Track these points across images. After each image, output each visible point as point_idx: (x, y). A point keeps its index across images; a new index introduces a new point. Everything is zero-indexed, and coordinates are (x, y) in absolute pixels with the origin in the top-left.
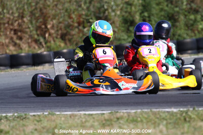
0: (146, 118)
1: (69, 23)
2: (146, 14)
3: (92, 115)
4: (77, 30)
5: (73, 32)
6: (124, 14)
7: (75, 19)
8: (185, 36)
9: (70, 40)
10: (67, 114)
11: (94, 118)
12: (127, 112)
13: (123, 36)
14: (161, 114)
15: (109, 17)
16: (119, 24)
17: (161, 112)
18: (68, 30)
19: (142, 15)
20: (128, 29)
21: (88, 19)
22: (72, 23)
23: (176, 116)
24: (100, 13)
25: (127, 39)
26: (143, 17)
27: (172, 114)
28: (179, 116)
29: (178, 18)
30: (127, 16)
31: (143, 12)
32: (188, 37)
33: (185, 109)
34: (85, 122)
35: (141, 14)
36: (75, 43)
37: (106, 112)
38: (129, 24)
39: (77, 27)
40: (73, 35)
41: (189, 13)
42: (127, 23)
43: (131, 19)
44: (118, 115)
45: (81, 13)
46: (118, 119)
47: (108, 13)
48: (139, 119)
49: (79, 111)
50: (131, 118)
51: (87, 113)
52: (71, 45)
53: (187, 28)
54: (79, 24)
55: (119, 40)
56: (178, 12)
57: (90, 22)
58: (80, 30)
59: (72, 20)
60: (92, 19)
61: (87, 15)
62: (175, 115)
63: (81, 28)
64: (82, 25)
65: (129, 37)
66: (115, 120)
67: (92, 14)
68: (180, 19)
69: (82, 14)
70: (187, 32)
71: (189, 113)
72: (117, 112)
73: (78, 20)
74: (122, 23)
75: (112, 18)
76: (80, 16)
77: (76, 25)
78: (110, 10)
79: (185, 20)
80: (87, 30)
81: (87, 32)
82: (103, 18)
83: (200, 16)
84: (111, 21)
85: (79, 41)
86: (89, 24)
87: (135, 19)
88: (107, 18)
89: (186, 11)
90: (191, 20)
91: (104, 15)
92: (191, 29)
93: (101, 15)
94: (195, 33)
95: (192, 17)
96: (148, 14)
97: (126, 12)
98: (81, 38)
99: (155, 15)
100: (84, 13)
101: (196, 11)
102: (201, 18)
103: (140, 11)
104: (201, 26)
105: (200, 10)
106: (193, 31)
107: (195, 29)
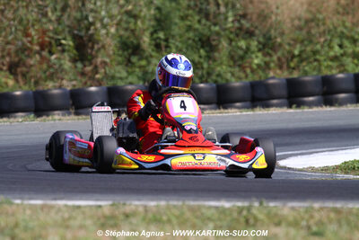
0: (177, 217)
1: (23, 44)
2: (161, 35)
3: (79, 207)
4: (38, 57)
5: (32, 62)
6: (122, 32)
7: (36, 37)
8: (229, 76)
9: (24, 75)
10: (35, 206)
11: (84, 213)
12: (142, 205)
13: (119, 72)
14: (204, 211)
15: (96, 37)
16: (113, 50)
17: (204, 206)
18: (23, 57)
19: (155, 36)
20: (129, 61)
21: (59, 40)
22: (29, 45)
23: (231, 214)
24: (80, 31)
25: (127, 78)
26: (155, 40)
27: (222, 211)
28: (235, 215)
29: (217, 45)
30: (128, 38)
31: (155, 31)
32: (233, 80)
33: (246, 204)
34: (70, 218)
35: (152, 34)
36: (33, 80)
37: (105, 203)
38: (130, 51)
39: (38, 53)
40: (31, 66)
41: (237, 35)
42: (127, 50)
43: (135, 42)
44: (128, 209)
45: (46, 26)
46: (127, 216)
47: (96, 29)
48: (165, 218)
49: (55, 199)
50: (150, 215)
51: (70, 203)
52: (25, 84)
53: (232, 63)
54: (42, 46)
55: (113, 78)
56: (218, 34)
57: (61, 44)
58: (42, 57)
59: (29, 39)
60: (65, 39)
61: (56, 32)
62: (228, 212)
63: (45, 53)
64: (47, 50)
65: (129, 73)
66: (122, 217)
67: (67, 29)
68: (220, 46)
69: (49, 30)
70: (232, 70)
71: (254, 211)
72: (124, 204)
73: (40, 40)
74: (118, 50)
75: (102, 38)
76: (44, 32)
77: (37, 48)
78: (98, 25)
79: (230, 48)
80: (56, 58)
81: (56, 61)
82: (85, 39)
83: (256, 43)
84: (100, 44)
85: (40, 78)
86: (59, 48)
87: (141, 42)
88: (92, 40)
89: (231, 32)
90: (240, 48)
91: (87, 32)
92: (239, 66)
93: (83, 33)
94: (245, 72)
95: (243, 44)
96: (165, 35)
97: (126, 29)
98: (45, 72)
99: (177, 37)
100: (51, 28)
101: (250, 34)
102: (257, 46)
103: (151, 29)
104: (257, 60)
105: (257, 32)
106: (242, 68)
107: (247, 65)
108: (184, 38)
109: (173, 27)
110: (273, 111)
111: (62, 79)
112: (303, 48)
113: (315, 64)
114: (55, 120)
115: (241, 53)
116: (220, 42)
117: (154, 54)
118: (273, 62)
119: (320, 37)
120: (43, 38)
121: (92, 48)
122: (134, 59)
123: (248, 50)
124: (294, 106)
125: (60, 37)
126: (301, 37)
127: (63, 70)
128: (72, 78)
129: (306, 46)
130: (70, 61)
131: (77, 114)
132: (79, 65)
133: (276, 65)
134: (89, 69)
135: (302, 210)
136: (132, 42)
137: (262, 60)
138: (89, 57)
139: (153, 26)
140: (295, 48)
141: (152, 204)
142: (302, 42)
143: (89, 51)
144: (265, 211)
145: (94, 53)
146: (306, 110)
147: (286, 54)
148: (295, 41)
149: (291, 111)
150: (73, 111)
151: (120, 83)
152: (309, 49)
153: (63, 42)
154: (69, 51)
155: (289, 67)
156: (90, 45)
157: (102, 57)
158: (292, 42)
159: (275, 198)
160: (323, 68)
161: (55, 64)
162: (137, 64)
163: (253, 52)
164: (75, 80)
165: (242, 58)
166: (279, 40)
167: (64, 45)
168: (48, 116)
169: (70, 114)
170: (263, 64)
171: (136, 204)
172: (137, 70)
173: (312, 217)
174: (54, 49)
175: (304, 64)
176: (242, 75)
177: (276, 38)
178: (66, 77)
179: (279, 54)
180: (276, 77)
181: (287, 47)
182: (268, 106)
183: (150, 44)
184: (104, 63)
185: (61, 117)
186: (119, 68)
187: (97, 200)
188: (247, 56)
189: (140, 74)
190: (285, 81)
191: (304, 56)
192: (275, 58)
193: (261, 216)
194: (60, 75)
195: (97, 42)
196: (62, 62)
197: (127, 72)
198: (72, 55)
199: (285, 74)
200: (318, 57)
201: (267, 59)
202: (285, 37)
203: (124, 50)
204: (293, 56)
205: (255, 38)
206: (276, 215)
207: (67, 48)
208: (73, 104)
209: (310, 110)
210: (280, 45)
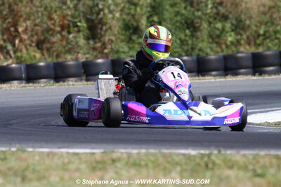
0: (153, 162)
1: (48, 26)
2: (155, 19)
3: (78, 154)
4: (59, 36)
5: (54, 39)
6: (125, 17)
7: (58, 21)
8: (208, 51)
9: (48, 50)
10: (43, 152)
11: (80, 159)
12: (126, 153)
13: (122, 48)
14: (174, 157)
15: (105, 20)
16: (118, 31)
17: (174, 154)
18: (47, 35)
19: (151, 19)
20: (131, 39)
21: (76, 22)
22: (52, 27)
23: (195, 160)
24: (92, 15)
25: (128, 52)
26: (150, 22)
27: (188, 157)
28: (198, 160)
29: (199, 26)
30: (130, 21)
31: (151, 16)
32: (212, 53)
33: (207, 152)
34: (69, 162)
35: (148, 18)
36: (55, 54)
37: (98, 151)
38: (131, 31)
39: (60, 32)
40: (54, 43)
41: (215, 19)
42: (129, 30)
43: (135, 24)
44: (115, 156)
45: (65, 12)
46: (114, 161)
47: (104, 14)
48: (143, 163)
49: (60, 148)
50: (132, 161)
51: (71, 151)
52: (49, 56)
53: (210, 40)
54: (63, 27)
55: (118, 52)
56: (200, 18)
57: (77, 26)
58: (62, 36)
59: (53, 22)
60: (80, 22)
61: (73, 17)
62: (192, 158)
63: (64, 33)
64: (66, 30)
65: (130, 49)
66: (110, 162)
67: (82, 15)
68: (202, 27)
69: (67, 15)
70: (211, 46)
71: (213, 158)
72: (113, 152)
73: (61, 23)
74: (122, 30)
75: (109, 21)
76: (64, 17)
77: (58, 29)
78: (106, 11)
79: (209, 29)
80: (73, 37)
81: (72, 39)
82: (96, 22)
83: (229, 25)
84: (108, 26)
85: (61, 52)
86: (76, 29)
87: (140, 24)
88: (101, 22)
89: (210, 17)
90: (218, 29)
91: (97, 16)
92: (217, 43)
93: (94, 17)
94: (221, 48)
95: (219, 25)
96: (159, 18)
97: (128, 14)
98: (64, 47)
99: (168, 21)
100: (69, 13)
101: (225, 18)
102: (231, 27)
103: (148, 14)
104: (231, 38)
105: (231, 16)
106: (219, 44)
107: (223, 42)
108: (174, 21)
109: (165, 12)
110: (240, 78)
111: (78, 53)
112: (267, 29)
113: (276, 41)
114: (69, 85)
115: (218, 32)
116: (201, 24)
118: (243, 39)
119: (280, 20)
120: (63, 21)
121: (101, 29)
122: (134, 37)
123: (223, 30)
124: (257, 74)
125: (76, 20)
126: (265, 20)
127: (79, 46)
128: (86, 51)
129: (269, 27)
130: (84, 39)
131: (87, 80)
132: (91, 42)
133: (245, 41)
134: (99, 45)
135: (251, 157)
136: (132, 25)
137: (234, 38)
138: (99, 36)
139: (149, 12)
140: (260, 29)
141: (135, 151)
142: (266, 24)
143: (99, 31)
144: (222, 158)
145: (103, 33)
146: (266, 77)
147: (253, 34)
148: (261, 23)
149: (255, 78)
150: (84, 78)
151: (123, 56)
152: (271, 29)
153: (79, 24)
154: (83, 31)
155: (255, 44)
156: (100, 26)
157: (109, 36)
158: (258, 24)
159: (231, 147)
161: (72, 41)
162: (137, 41)
163: (227, 32)
164: (88, 53)
165: (219, 36)
166: (248, 22)
167: (80, 27)
168: (64, 81)
169: (81, 80)
170: (235, 41)
171: (122, 151)
172: (137, 46)
173: (258, 162)
174: (72, 29)
175: (268, 41)
176: (219, 50)
177: (245, 20)
178: (82, 51)
179: (248, 33)
180: (245, 51)
181: (254, 28)
182: (236, 74)
183: (146, 26)
184: (111, 41)
185: (74, 83)
186: (123, 44)
187: (92, 148)
188: (223, 35)
190: (250, 55)
191: (267, 35)
192: (245, 37)
193: (218, 161)
194: (76, 50)
195: (105, 24)
196: (78, 39)
197: (129, 47)
198: (86, 34)
199: (253, 49)
200: (278, 36)
201: (239, 37)
202: (253, 20)
203: (126, 31)
204: (259, 35)
205: (229, 21)
206: (230, 160)
207: (82, 29)
208: (84, 73)
210: (249, 26)
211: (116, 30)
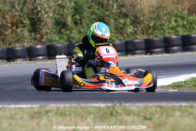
0: (74, 112)
1: (3, 23)
2: (78, 17)
4: (10, 30)
5: (7, 33)
6: (56, 16)
7: (9, 20)
8: (115, 39)
9: (3, 40)
11: (23, 111)
12: (56, 107)
13: (55, 38)
15: (42, 19)
16: (52, 26)
18: (2, 30)
19: (74, 17)
20: (60, 31)
21: (22, 21)
22: (5, 24)
24: (33, 15)
25: (59, 41)
26: (74, 19)
28: (106, 110)
29: (108, 22)
30: (59, 19)
31: (74, 15)
32: (117, 40)
35: (72, 16)
38: (61, 26)
40: (7, 35)
41: (119, 17)
42: (59, 26)
43: (63, 21)
45: (14, 13)
47: (42, 14)
50: (59, 111)
53: (116, 32)
54: (13, 24)
55: (51, 41)
56: (108, 16)
57: (23, 23)
58: (12, 29)
59: (6, 20)
60: (25, 20)
61: (20, 16)
63: (14, 28)
64: (15, 26)
65: (60, 38)
67: (26, 15)
68: (110, 23)
69: (16, 15)
70: (117, 35)
72: (47, 106)
73: (12, 21)
74: (54, 25)
75: (45, 19)
76: (14, 17)
77: (9, 25)
78: (43, 12)
79: (115, 24)
80: (20, 31)
81: (20, 32)
82: (36, 20)
83: (129, 21)
84: (44, 23)
85: (12, 41)
86: (22, 25)
87: (67, 21)
88: (40, 20)
89: (116, 15)
90: (121, 23)
91: (37, 16)
92: (121, 33)
93: (35, 17)
94: (124, 36)
95: (122, 21)
96: (80, 17)
97: (58, 14)
98: (14, 38)
99: (86, 18)
100: (17, 14)
101: (126, 16)
102: (130, 22)
103: (72, 14)
104: (130, 30)
105: (130, 14)
107: (125, 32)
108: (90, 18)
109: (84, 12)
110: (137, 57)
111: (24, 42)
112: (155, 23)
113: (162, 31)
114: (17, 64)
115: (121, 26)
116: (109, 20)
117: (74, 27)
118: (139, 30)
119: (164, 16)
120: (13, 19)
121: (40, 25)
122: (63, 30)
123: (125, 24)
124: (148, 54)
125: (22, 19)
126: (154, 17)
127: (24, 37)
128: (30, 41)
129: (157, 21)
130: (28, 32)
131: (30, 60)
132: (33, 34)
133: (141, 32)
134: (38, 36)
135: (142, 107)
136: (62, 21)
137: (133, 30)
138: (38, 30)
139: (73, 12)
140: (151, 23)
142: (155, 19)
143: (38, 26)
144: (123, 108)
145: (41, 27)
146: (155, 55)
147: (146, 26)
148: (151, 18)
149: (147, 56)
150: (28, 58)
151: (55, 43)
152: (158, 23)
153: (24, 21)
154: (27, 26)
155: (147, 33)
156: (39, 23)
157: (46, 29)
158: (149, 19)
160: (166, 33)
161: (19, 34)
162: (65, 33)
163: (127, 26)
164: (31, 42)
165: (122, 29)
166: (142, 18)
167: (25, 23)
168: (14, 61)
169: (27, 60)
170: (133, 32)
171: (52, 106)
172: (65, 36)
173: (147, 110)
174: (19, 25)
175: (156, 31)
176: (122, 38)
177: (140, 17)
178: (26, 41)
179: (142, 26)
180: (140, 38)
181: (147, 22)
182: (134, 54)
183: (72, 22)
184: (47, 33)
185: (21, 62)
186: (55, 35)
188: (125, 28)
189: (66, 39)
190: (144, 41)
191: (156, 27)
192: (140, 29)
194: (22, 40)
195: (43, 21)
196: (24, 32)
197: (59, 37)
198: (29, 28)
199: (146, 37)
200: (163, 27)
201: (136, 29)
202: (145, 17)
203: (57, 26)
204: (150, 27)
205: (129, 18)
207: (26, 25)
208: (28, 55)
209: (157, 56)
210: (143, 21)
211: (50, 25)
